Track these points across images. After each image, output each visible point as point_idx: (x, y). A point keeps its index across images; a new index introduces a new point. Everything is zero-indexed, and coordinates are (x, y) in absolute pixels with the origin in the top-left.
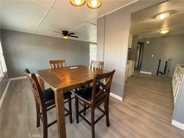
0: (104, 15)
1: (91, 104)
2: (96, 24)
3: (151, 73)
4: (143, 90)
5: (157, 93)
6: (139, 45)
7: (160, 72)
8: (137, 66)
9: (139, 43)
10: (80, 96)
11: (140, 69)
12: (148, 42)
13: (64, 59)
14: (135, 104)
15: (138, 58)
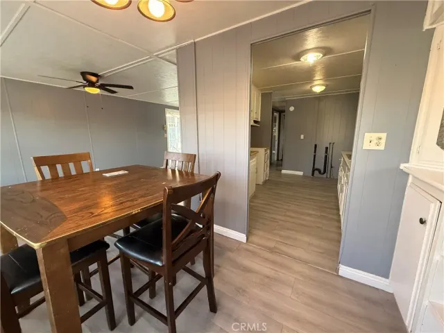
0: (193, 41)
1: (163, 266)
2: (175, 61)
3: (301, 173)
4: (288, 210)
5: (313, 213)
6: (276, 114)
7: (317, 169)
8: (276, 159)
9: (274, 110)
10: (132, 250)
11: (282, 165)
12: (292, 109)
13: (85, 152)
14: (271, 244)
15: (277, 143)
